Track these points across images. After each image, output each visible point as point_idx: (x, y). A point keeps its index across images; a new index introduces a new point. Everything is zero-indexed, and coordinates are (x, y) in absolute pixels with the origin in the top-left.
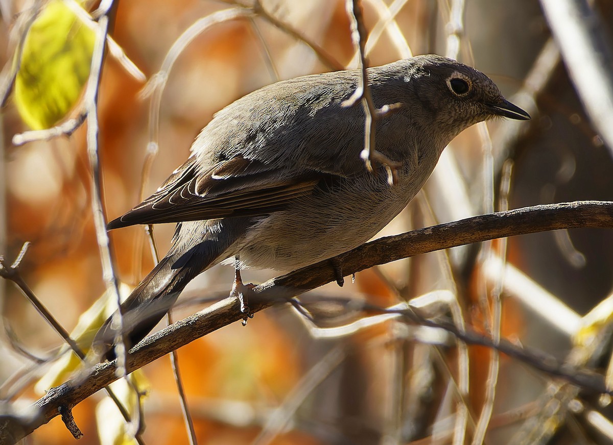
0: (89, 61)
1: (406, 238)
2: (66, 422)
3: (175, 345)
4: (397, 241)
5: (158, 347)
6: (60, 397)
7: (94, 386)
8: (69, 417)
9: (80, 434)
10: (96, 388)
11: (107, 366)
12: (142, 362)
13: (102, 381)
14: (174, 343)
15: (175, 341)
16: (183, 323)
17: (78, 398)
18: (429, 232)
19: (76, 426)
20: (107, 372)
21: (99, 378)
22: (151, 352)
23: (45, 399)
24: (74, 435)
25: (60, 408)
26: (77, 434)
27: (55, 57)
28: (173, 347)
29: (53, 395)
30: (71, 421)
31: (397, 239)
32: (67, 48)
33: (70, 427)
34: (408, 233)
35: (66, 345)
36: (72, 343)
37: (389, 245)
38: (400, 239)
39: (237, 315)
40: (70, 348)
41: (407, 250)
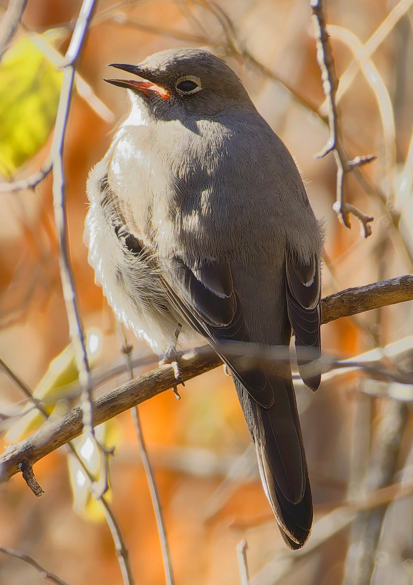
0: (57, 100)
1: (373, 289)
2: (27, 479)
3: (137, 400)
4: (364, 293)
5: (120, 402)
6: (20, 454)
7: (55, 442)
8: (29, 473)
9: (41, 491)
10: (57, 445)
11: (68, 421)
12: (104, 417)
13: (63, 437)
14: (137, 398)
15: (137, 396)
16: (146, 377)
17: (39, 454)
18: (397, 283)
19: (37, 483)
20: (69, 428)
21: (61, 434)
22: (114, 407)
23: (5, 456)
24: (35, 492)
25: (20, 465)
26: (38, 491)
27: (22, 97)
28: (135, 402)
29: (13, 452)
30: (32, 478)
31: (364, 290)
32: (35, 87)
33: (31, 484)
34: (375, 284)
35: (30, 405)
36: (37, 402)
37: (355, 296)
38: (367, 290)
39: (201, 368)
40: (34, 408)
41: (374, 301)
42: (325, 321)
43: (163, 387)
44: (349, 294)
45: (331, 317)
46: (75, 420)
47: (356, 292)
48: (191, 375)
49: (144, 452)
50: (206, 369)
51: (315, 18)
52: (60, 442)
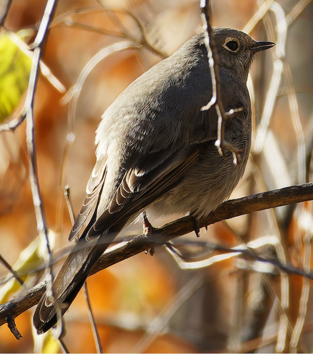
0: (28, 78)
1: (245, 200)
2: (11, 328)
4: (238, 203)
6: (6, 311)
7: (30, 303)
8: (12, 324)
9: (21, 336)
10: (31, 305)
11: (39, 289)
13: (35, 300)
17: (19, 311)
18: (261, 196)
19: (17, 331)
20: (39, 293)
21: (33, 297)
24: (16, 337)
25: (6, 318)
26: (18, 336)
29: (1, 309)
30: (14, 327)
31: (239, 201)
32: (11, 68)
33: (13, 331)
34: (246, 197)
35: (10, 275)
36: (15, 273)
37: (233, 205)
38: (241, 201)
39: (129, 254)
40: (13, 277)
41: (245, 209)
42: (212, 222)
43: (103, 267)
44: (229, 204)
45: (216, 219)
46: (43, 288)
47: (233, 203)
48: (122, 258)
49: (90, 311)
50: (131, 254)
51: (203, 16)
52: (33, 303)
